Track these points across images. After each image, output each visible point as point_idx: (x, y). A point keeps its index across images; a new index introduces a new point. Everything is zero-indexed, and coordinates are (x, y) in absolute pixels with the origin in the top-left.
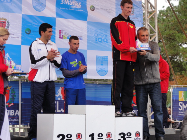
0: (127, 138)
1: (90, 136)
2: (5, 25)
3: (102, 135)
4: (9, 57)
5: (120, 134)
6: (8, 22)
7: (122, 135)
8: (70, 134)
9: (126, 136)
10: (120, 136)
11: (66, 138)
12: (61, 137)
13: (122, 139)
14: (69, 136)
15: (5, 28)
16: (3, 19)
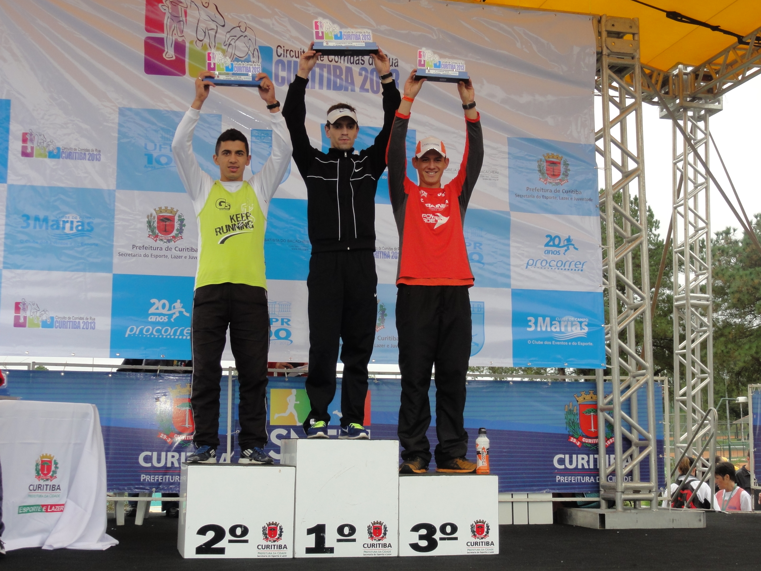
0: (441, 539)
1: (310, 531)
2: (173, 227)
3: (353, 530)
4: (183, 310)
5: (416, 529)
6: (179, 216)
7: (423, 532)
8: (240, 526)
9: (438, 535)
10: (416, 535)
11: (228, 536)
12: (211, 535)
13: (424, 543)
14: (239, 531)
15: (173, 234)
16: (166, 210)
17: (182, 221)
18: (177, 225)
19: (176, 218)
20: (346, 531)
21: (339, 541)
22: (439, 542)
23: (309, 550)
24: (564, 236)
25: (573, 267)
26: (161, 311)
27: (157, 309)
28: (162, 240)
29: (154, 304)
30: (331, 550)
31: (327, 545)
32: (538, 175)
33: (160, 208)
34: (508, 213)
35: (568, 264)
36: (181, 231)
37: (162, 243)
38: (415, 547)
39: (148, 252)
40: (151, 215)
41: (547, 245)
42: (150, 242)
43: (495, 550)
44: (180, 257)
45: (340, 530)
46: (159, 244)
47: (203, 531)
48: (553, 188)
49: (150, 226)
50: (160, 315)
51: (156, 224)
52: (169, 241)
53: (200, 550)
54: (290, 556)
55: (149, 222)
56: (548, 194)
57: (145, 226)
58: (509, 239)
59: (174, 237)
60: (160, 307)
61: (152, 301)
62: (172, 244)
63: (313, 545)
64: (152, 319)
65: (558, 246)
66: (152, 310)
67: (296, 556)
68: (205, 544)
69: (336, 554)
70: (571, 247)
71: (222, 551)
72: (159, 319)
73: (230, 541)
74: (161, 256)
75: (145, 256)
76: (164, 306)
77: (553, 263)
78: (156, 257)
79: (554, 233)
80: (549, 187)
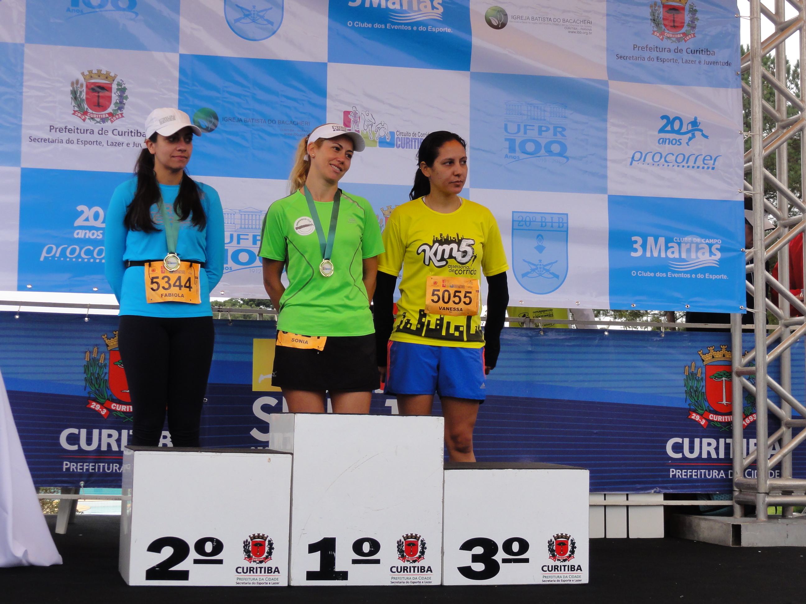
3: (375, 546)
5: (468, 546)
6: (119, 84)
7: (479, 550)
11: (193, 555)
12: (168, 552)
13: (479, 567)
14: (209, 547)
15: (110, 110)
16: (99, 74)
17: (122, 90)
18: (115, 97)
19: (114, 87)
20: (366, 547)
21: (355, 562)
22: (502, 565)
23: (311, 575)
24: (688, 116)
25: (700, 163)
26: (92, 223)
27: (87, 219)
28: (93, 118)
29: (82, 212)
30: (344, 575)
31: (338, 568)
32: (650, 26)
33: (90, 72)
34: (606, 83)
35: (692, 159)
36: (121, 106)
37: (93, 122)
38: (466, 571)
39: (73, 136)
40: (77, 82)
41: (662, 130)
42: (76, 121)
43: (584, 577)
44: (119, 144)
45: (357, 547)
46: (89, 124)
47: (156, 547)
48: (673, 46)
49: (75, 98)
50: (91, 228)
51: (84, 96)
52: (103, 120)
53: (151, 574)
54: (283, 583)
55: (75, 94)
56: (665, 55)
57: (69, 98)
58: (605, 120)
59: (111, 114)
60: (91, 218)
61: (80, 208)
62: (108, 125)
63: (316, 567)
64: (80, 234)
65: (678, 132)
66: (79, 222)
67: (293, 584)
68: (159, 566)
69: (351, 582)
70: (697, 133)
71: (184, 575)
72: (89, 235)
73: (196, 562)
74: (91, 143)
75: (69, 142)
76: (96, 216)
77: (671, 158)
78: (85, 143)
79: (672, 112)
80: (667, 44)
